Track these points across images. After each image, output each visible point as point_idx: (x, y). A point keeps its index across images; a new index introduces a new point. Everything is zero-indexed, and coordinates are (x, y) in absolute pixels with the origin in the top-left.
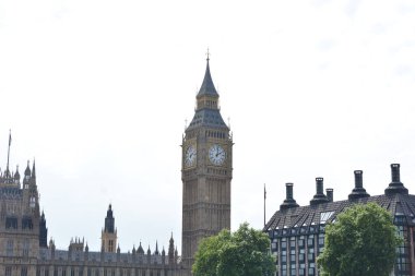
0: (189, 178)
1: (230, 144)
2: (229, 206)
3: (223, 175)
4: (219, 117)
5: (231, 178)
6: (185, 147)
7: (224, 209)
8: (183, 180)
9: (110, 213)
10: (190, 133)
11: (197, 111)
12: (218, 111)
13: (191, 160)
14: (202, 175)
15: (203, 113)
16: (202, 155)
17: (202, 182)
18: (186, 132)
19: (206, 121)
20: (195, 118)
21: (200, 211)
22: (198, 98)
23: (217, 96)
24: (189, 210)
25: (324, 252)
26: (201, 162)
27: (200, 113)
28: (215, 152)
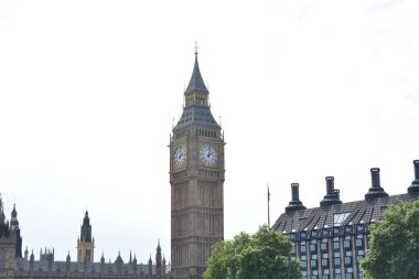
0: (178, 180)
1: (222, 144)
2: (222, 210)
3: (215, 177)
4: (209, 114)
5: (223, 180)
6: (173, 147)
7: (216, 213)
8: (171, 183)
9: (86, 220)
10: (178, 132)
11: (185, 109)
12: (208, 108)
13: (181, 160)
14: (194, 177)
15: (193, 110)
16: (193, 156)
17: (193, 184)
18: (173, 131)
19: (196, 119)
20: (183, 116)
21: (191, 216)
22: (187, 94)
23: (207, 93)
24: (178, 215)
25: (368, 255)
26: (192, 163)
27: (189, 111)
28: (207, 153)
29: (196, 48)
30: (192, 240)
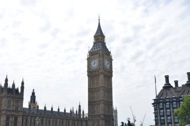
1: (111, 60)
3: (109, 74)
5: (112, 76)
6: (89, 60)
7: (110, 90)
8: (88, 76)
11: (94, 43)
12: (105, 44)
13: (95, 66)
14: (102, 73)
18: (89, 53)
23: (104, 37)
26: (101, 67)
27: (97, 44)
28: (107, 63)
29: (99, 17)
30: (102, 102)
